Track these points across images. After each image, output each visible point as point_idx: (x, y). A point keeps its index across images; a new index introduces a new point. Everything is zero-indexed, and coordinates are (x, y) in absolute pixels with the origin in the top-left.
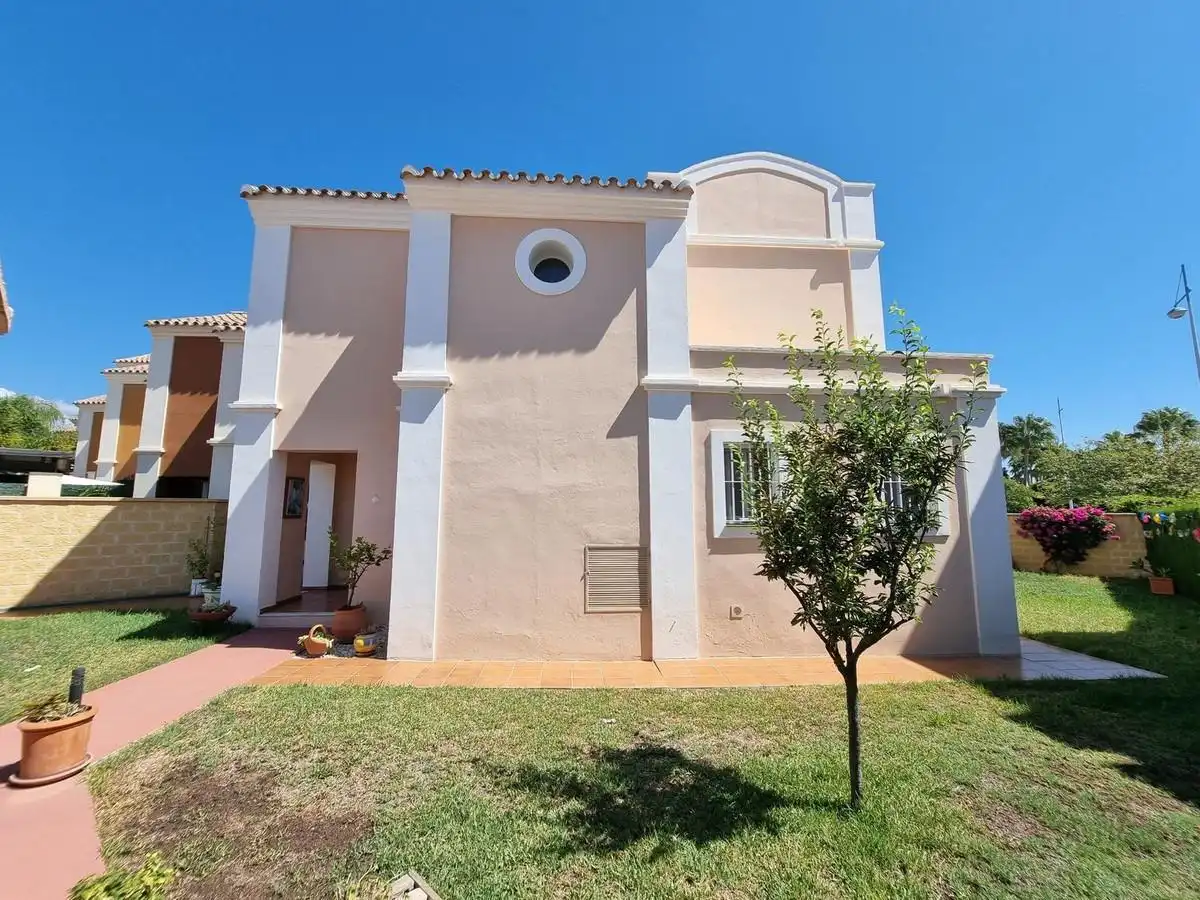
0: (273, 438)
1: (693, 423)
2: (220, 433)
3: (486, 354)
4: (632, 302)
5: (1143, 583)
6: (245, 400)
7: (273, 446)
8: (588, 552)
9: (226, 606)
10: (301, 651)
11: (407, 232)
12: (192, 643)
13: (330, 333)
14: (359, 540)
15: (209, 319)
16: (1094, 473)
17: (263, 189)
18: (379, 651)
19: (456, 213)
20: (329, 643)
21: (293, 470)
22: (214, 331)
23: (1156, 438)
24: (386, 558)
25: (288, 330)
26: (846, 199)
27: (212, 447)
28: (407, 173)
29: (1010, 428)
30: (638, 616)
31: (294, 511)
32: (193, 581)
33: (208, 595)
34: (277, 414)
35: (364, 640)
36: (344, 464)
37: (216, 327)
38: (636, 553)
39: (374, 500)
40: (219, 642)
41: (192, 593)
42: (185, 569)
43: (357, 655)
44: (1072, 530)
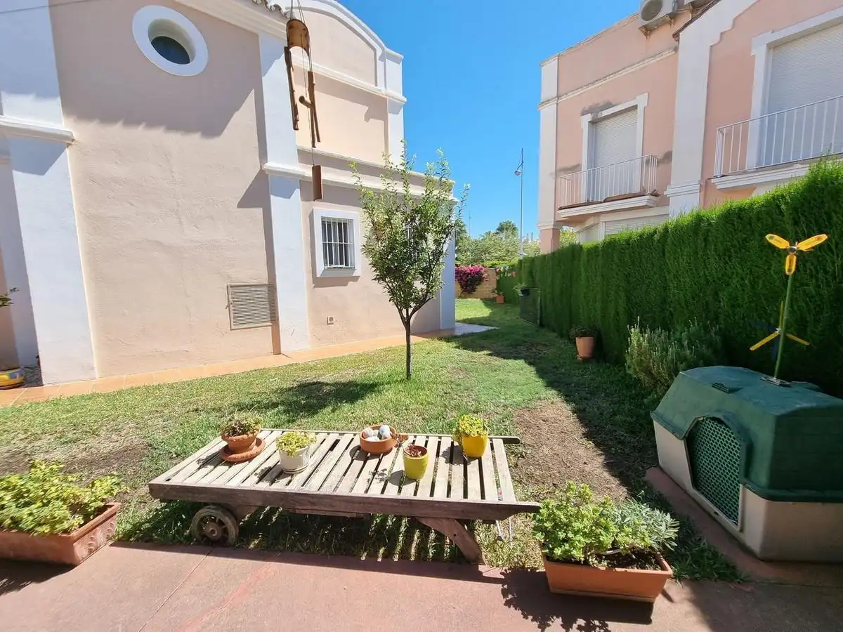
1: (301, 202)
4: (251, 99)
5: (494, 299)
8: (230, 289)
16: (481, 251)
23: (502, 235)
26: (388, 61)
30: (270, 328)
38: (265, 289)
44: (472, 277)
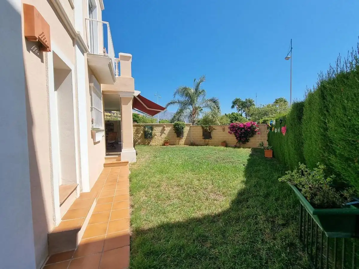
44: (245, 131)
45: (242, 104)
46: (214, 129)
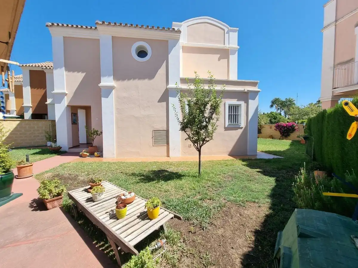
0: (66, 102)
2: (49, 101)
3: (124, 79)
4: (164, 65)
6: (56, 91)
7: (66, 104)
8: (153, 131)
9: (59, 147)
10: (81, 156)
11: (99, 40)
12: (51, 155)
13: (78, 72)
14: (93, 129)
15: (39, 64)
17: (53, 24)
18: (101, 156)
19: (113, 36)
20: (88, 154)
21: (73, 111)
22: (42, 69)
24: (101, 134)
25: (66, 70)
26: (230, 33)
27: (47, 105)
28: (97, 23)
29: (284, 101)
30: (166, 147)
31: (74, 122)
32: (48, 142)
33: (53, 145)
34: (66, 95)
35: (97, 153)
36: (87, 109)
37: (42, 68)
38: (165, 132)
39: (97, 119)
40: (58, 155)
41: (48, 145)
42: (45, 139)
43: (96, 157)
44: (288, 128)
45: (281, 104)
46: (264, 127)
